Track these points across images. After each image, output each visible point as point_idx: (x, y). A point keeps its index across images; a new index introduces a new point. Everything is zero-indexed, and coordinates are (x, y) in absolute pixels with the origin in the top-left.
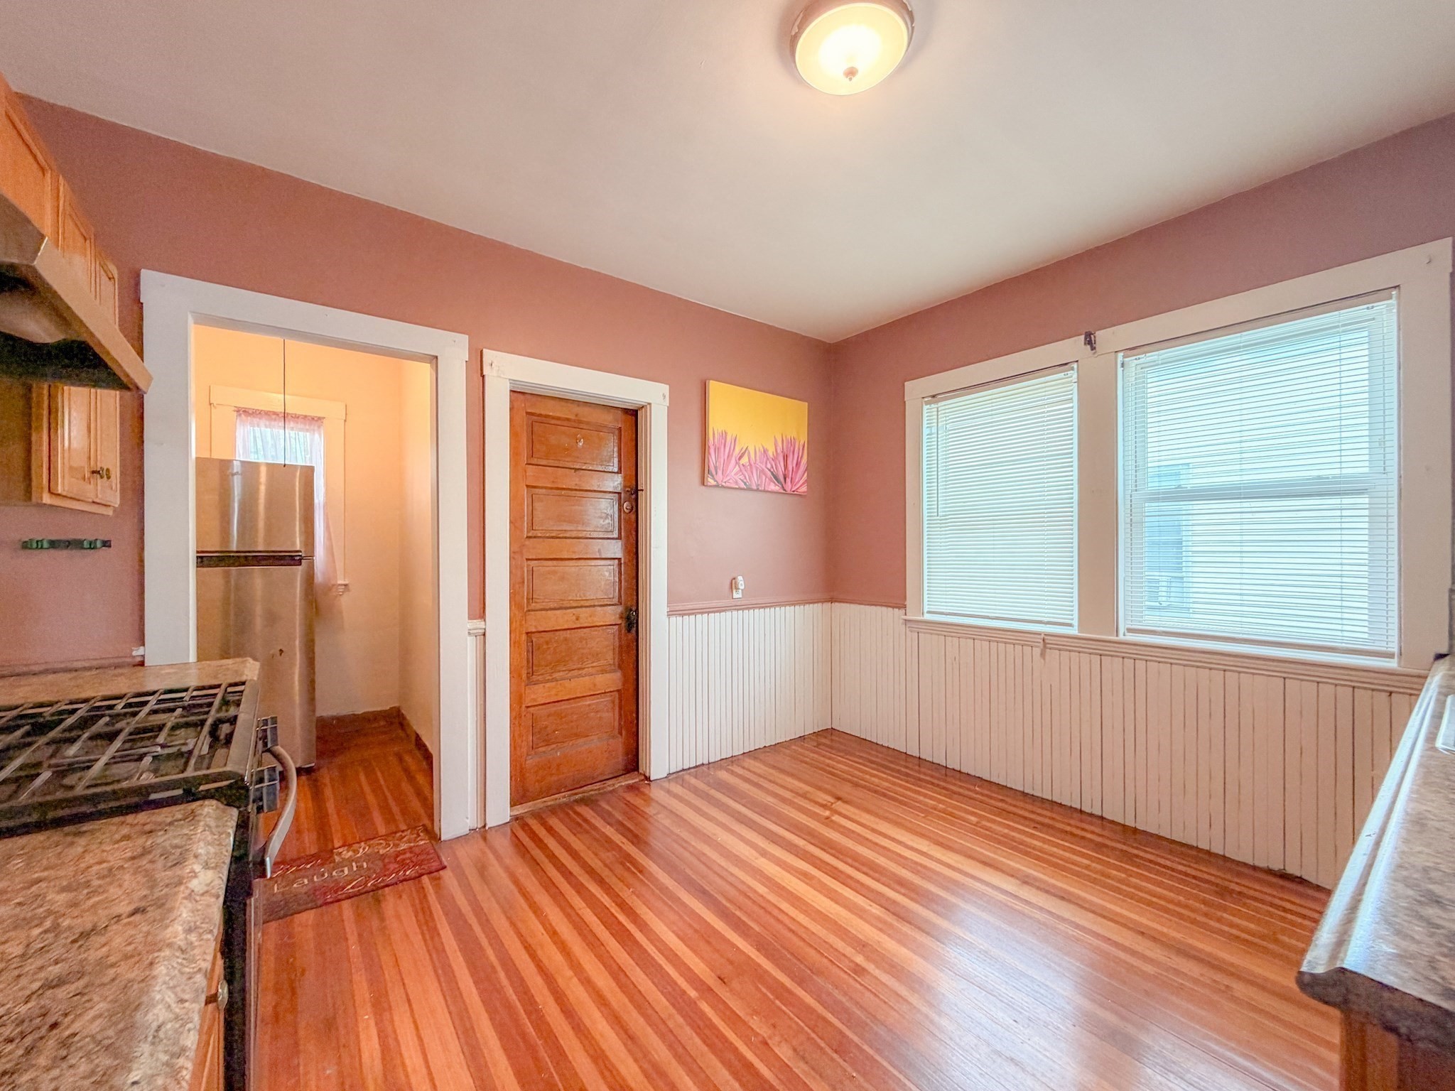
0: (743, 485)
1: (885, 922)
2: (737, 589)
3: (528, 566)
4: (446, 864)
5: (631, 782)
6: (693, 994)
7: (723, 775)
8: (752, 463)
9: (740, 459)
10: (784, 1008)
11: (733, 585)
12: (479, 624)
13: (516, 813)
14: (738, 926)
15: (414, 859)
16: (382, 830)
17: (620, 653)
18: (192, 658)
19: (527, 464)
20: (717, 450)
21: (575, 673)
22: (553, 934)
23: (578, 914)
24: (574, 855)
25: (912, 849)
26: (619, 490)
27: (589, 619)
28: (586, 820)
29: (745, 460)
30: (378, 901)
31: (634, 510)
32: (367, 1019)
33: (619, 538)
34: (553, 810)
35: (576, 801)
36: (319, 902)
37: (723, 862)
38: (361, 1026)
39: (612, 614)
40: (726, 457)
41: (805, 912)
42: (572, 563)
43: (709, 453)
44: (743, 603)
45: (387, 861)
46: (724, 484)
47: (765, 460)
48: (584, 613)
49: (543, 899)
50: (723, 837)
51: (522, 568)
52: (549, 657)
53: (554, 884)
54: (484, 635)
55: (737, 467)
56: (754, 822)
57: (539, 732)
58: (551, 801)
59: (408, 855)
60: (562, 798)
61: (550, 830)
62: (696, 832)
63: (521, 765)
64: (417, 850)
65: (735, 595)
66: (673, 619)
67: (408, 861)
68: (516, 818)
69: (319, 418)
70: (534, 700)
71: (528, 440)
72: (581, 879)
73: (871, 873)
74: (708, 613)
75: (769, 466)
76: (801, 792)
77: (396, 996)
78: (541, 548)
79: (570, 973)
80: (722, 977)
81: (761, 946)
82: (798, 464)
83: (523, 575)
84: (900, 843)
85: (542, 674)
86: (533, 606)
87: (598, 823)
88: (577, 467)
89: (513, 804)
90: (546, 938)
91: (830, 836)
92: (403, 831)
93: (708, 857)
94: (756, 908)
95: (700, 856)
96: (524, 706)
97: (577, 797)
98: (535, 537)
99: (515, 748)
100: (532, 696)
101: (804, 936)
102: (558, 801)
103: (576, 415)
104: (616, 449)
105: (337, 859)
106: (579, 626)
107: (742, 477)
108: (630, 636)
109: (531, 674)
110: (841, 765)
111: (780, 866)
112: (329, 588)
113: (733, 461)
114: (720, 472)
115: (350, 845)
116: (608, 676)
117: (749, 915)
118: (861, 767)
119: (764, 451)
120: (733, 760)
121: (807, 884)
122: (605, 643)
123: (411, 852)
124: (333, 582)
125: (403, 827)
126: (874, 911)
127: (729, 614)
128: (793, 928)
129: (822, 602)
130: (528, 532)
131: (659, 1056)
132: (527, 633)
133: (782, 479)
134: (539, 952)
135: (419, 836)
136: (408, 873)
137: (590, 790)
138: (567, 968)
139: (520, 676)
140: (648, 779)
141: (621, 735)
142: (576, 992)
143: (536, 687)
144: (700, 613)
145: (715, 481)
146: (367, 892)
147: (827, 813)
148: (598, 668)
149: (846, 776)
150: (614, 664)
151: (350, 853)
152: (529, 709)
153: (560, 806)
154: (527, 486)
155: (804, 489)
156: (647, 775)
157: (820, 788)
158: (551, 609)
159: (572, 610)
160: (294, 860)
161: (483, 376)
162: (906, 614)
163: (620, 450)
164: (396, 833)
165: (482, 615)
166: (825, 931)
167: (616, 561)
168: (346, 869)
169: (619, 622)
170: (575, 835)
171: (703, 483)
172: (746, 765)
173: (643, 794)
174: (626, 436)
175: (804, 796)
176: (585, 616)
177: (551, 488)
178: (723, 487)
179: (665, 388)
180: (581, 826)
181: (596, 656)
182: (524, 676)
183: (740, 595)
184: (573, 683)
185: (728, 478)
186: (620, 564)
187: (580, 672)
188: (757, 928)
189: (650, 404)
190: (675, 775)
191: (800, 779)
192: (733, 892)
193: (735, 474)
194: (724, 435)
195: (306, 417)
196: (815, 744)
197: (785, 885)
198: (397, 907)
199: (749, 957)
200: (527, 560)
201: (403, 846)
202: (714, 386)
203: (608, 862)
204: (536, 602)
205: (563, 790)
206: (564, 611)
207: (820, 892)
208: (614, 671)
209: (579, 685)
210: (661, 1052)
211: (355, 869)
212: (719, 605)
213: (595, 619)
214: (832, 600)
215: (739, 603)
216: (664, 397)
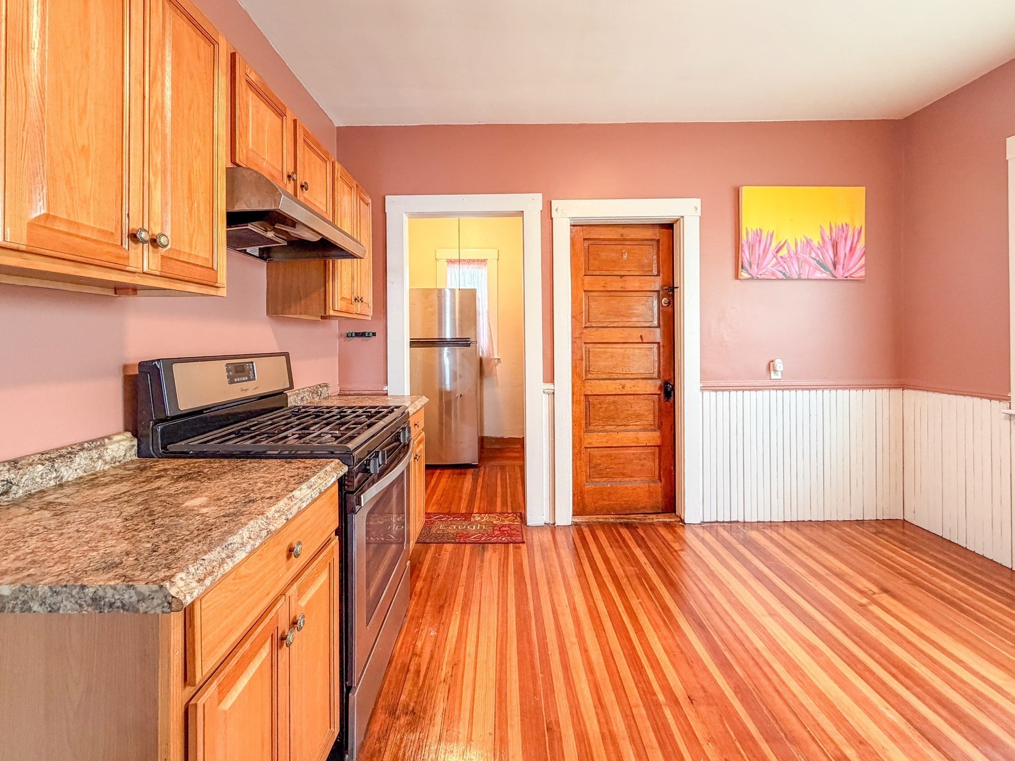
0: (781, 276)
1: (902, 734)
2: (775, 371)
3: (586, 347)
4: (525, 541)
5: (668, 520)
6: (661, 698)
7: (754, 535)
8: (792, 255)
9: (777, 252)
10: (743, 752)
11: (770, 367)
12: (550, 386)
13: (577, 520)
14: (724, 665)
15: (509, 532)
16: (499, 510)
17: (660, 417)
18: (407, 392)
19: (585, 275)
20: (752, 247)
21: (622, 428)
22: (574, 610)
23: (594, 602)
24: (606, 560)
25: (976, 674)
26: (657, 289)
27: (633, 388)
28: (624, 540)
29: (783, 252)
30: (483, 549)
31: (671, 304)
32: (457, 613)
33: (659, 326)
34: (603, 525)
35: (621, 523)
36: (457, 541)
37: (728, 607)
38: (453, 617)
39: (653, 387)
40: (761, 252)
41: (799, 681)
42: (619, 346)
43: (742, 251)
44: (782, 383)
45: (495, 528)
46: (759, 276)
47: (808, 250)
48: (629, 384)
49: (575, 583)
50: (735, 586)
51: (581, 349)
52: (601, 414)
53: (585, 575)
54: (554, 394)
55: (775, 259)
56: (775, 585)
57: (594, 467)
58: (601, 518)
59: (507, 528)
60: (611, 519)
61: (596, 538)
62: (712, 575)
63: (581, 488)
64: (513, 527)
65: (773, 376)
66: (706, 393)
67: (506, 532)
68: (576, 524)
69: (485, 260)
70: (590, 443)
71: (585, 259)
72: (605, 579)
73: (902, 677)
74: (743, 390)
75: (814, 255)
76: (838, 571)
77: (474, 608)
78: (595, 335)
79: (574, 640)
80: (692, 698)
81: (740, 689)
82: (852, 250)
83: (582, 353)
84: (959, 662)
85: (596, 426)
86: (590, 376)
87: (632, 544)
88: (622, 274)
89: (575, 513)
90: (568, 611)
91: (859, 624)
92: (508, 514)
93: (716, 599)
94: (745, 656)
95: (708, 596)
96: (583, 447)
97: (622, 521)
98: (590, 327)
99: (577, 474)
100: (589, 441)
101: (790, 702)
102: (607, 520)
103: (622, 235)
104: (655, 257)
105: (472, 520)
106: (624, 393)
107: (781, 269)
108: (668, 404)
109: (588, 424)
110: (902, 559)
111: (785, 630)
112: (490, 360)
113: (770, 255)
114: (754, 267)
115: (481, 514)
116: (650, 433)
117: (737, 660)
118: (933, 568)
119: (807, 242)
120: (771, 524)
121: (812, 657)
122: (646, 409)
123: (509, 527)
124: (492, 357)
125: (510, 511)
126: (891, 716)
127: (766, 393)
128: (780, 690)
129: (890, 388)
130: (585, 323)
131: (618, 730)
132: (585, 395)
133: (831, 267)
134: (560, 618)
135: (516, 519)
136: (503, 539)
137: (634, 518)
138: (574, 635)
139: (580, 425)
140: (682, 521)
141: (661, 481)
142: (575, 654)
143: (591, 434)
144: (734, 390)
145: (749, 274)
146: (480, 543)
147: (864, 601)
148: (640, 427)
149: (904, 571)
150: (654, 425)
151: (479, 518)
152: (587, 449)
153: (607, 523)
154: (585, 291)
155: (862, 273)
156: (682, 518)
157: (864, 575)
158: (602, 379)
159: (619, 381)
160: (453, 514)
161: (552, 219)
162: (1010, 408)
163: (658, 257)
164: (505, 513)
165: (552, 381)
166: (817, 709)
167: (656, 345)
168: (474, 527)
169: (659, 393)
170: (611, 547)
171: (737, 277)
172: (781, 531)
173: (675, 532)
174: (664, 247)
175: (840, 576)
176: (630, 386)
177: (602, 291)
178: (758, 279)
179: (697, 202)
180: (619, 543)
181: (639, 416)
182: (583, 425)
183: (779, 377)
184: (621, 435)
185: (764, 270)
186: (659, 348)
187: (626, 428)
188: (740, 673)
189: (682, 217)
190: (708, 524)
191: (842, 560)
192: (728, 636)
193: (772, 267)
194: (758, 234)
195: (478, 260)
196: (875, 531)
197: (786, 649)
198: (492, 556)
199: (723, 693)
200: (585, 343)
201: (506, 523)
202: (746, 192)
203: (629, 573)
204: (591, 374)
205: (612, 513)
206: (613, 381)
207: (825, 671)
208: (655, 430)
209: (626, 437)
210: (619, 726)
211: (479, 528)
212: (755, 384)
213: (638, 389)
214: (903, 387)
215: (777, 384)
216: (696, 208)
